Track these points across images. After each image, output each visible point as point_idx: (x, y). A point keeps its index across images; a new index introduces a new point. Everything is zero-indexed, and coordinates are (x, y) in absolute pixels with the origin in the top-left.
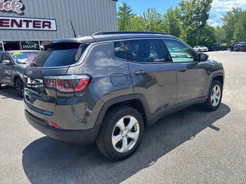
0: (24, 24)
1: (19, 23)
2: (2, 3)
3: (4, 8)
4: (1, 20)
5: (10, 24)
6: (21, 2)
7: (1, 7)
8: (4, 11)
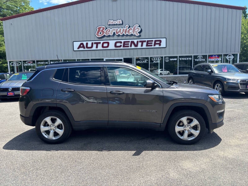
1: (136, 43)
2: (126, 29)
3: (127, 33)
4: (124, 42)
5: (129, 45)
6: (139, 26)
7: (125, 32)
8: (127, 35)
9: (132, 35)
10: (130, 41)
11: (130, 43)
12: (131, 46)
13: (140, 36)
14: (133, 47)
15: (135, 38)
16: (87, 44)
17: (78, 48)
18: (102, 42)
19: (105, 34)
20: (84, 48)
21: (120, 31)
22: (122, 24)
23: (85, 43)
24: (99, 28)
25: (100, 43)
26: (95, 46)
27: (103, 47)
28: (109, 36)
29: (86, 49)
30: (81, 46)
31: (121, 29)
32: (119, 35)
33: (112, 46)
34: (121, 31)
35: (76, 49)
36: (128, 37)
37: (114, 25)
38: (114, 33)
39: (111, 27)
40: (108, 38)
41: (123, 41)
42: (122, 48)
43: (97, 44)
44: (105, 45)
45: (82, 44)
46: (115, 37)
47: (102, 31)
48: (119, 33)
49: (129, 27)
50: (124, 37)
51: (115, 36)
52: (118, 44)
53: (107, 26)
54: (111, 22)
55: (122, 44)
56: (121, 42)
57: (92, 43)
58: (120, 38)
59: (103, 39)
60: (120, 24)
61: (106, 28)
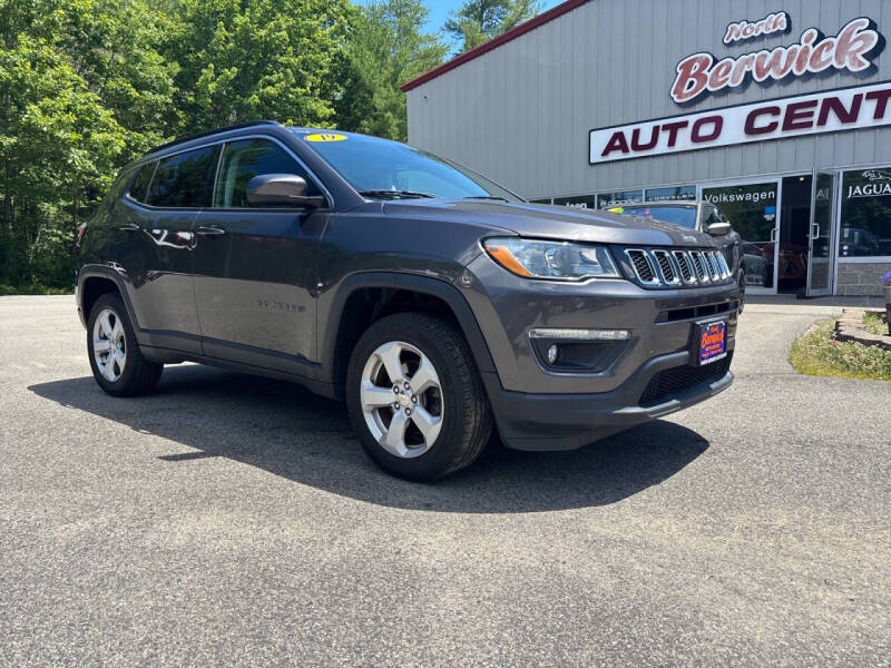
0: (868, 108)
1: (848, 106)
2: (806, 51)
3: (808, 67)
4: (791, 108)
5: (815, 118)
6: (872, 26)
7: (800, 65)
8: (808, 76)
9: (832, 71)
10: (820, 98)
11: (817, 110)
12: (822, 121)
13: (873, 69)
14: (833, 122)
15: (849, 81)
16: (636, 133)
17: (605, 153)
18: (692, 119)
19: (707, 86)
20: (625, 150)
21: (775, 63)
22: (788, 30)
23: (628, 132)
24: (687, 67)
25: (685, 124)
26: (664, 137)
27: (695, 138)
28: (727, 90)
29: (632, 154)
30: (617, 142)
31: (778, 56)
32: (770, 81)
33: (733, 131)
34: (779, 61)
35: (596, 157)
36: (812, 85)
37: (753, 39)
38: (749, 75)
39: (736, 51)
40: (722, 101)
41: (783, 105)
42: (778, 133)
43: (673, 129)
44: (707, 130)
45: (620, 136)
46: (754, 92)
47: (698, 75)
48: (771, 73)
49: (821, 37)
50: (794, 87)
51: (753, 85)
52: (762, 121)
53: (720, 52)
54: (740, 31)
55: (781, 119)
56: (775, 111)
57: (656, 130)
58: (774, 91)
59: (698, 107)
60: (777, 34)
61: (715, 61)
